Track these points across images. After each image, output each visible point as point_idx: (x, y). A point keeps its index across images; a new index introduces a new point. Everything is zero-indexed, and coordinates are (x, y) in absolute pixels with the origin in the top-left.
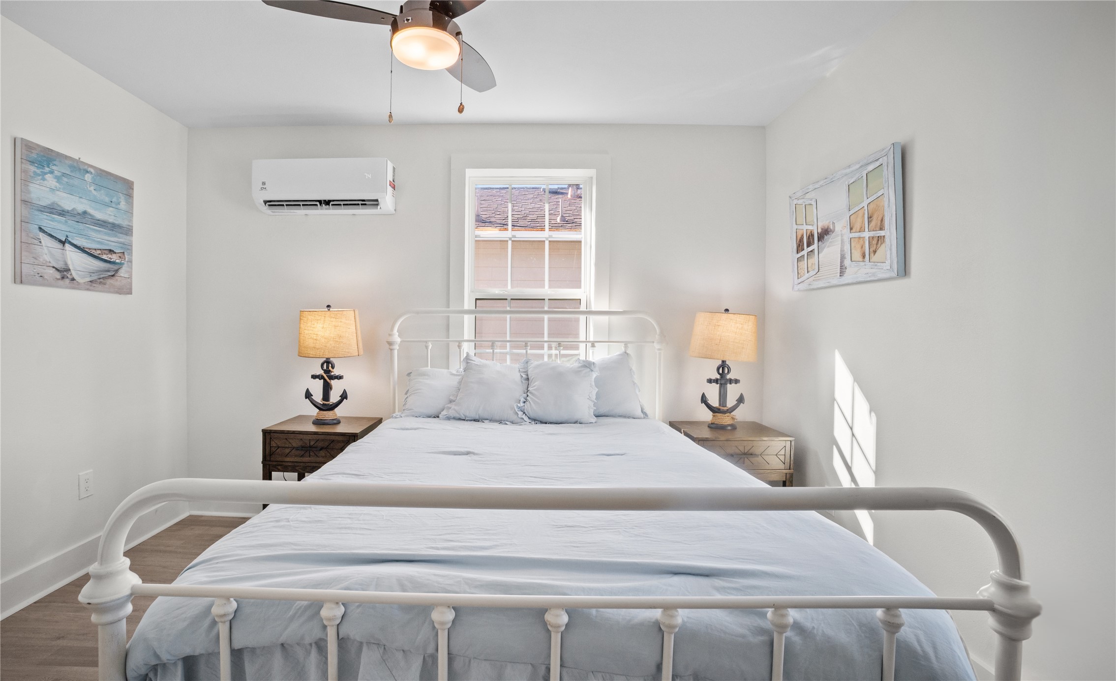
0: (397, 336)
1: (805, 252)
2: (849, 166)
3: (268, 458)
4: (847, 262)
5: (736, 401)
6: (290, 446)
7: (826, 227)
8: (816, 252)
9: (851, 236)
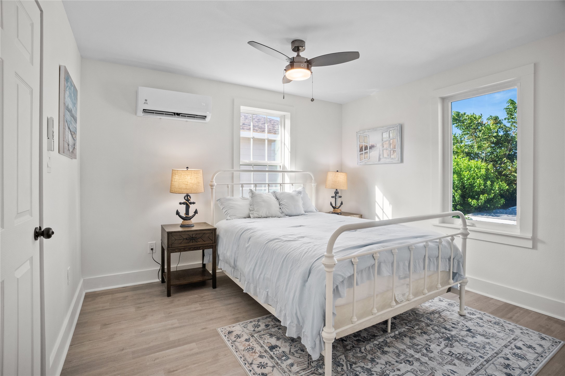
0: (214, 182)
1: (364, 152)
2: (383, 127)
3: (170, 246)
4: (381, 157)
5: (340, 204)
6: (182, 238)
7: (373, 145)
8: (369, 152)
9: (383, 149)
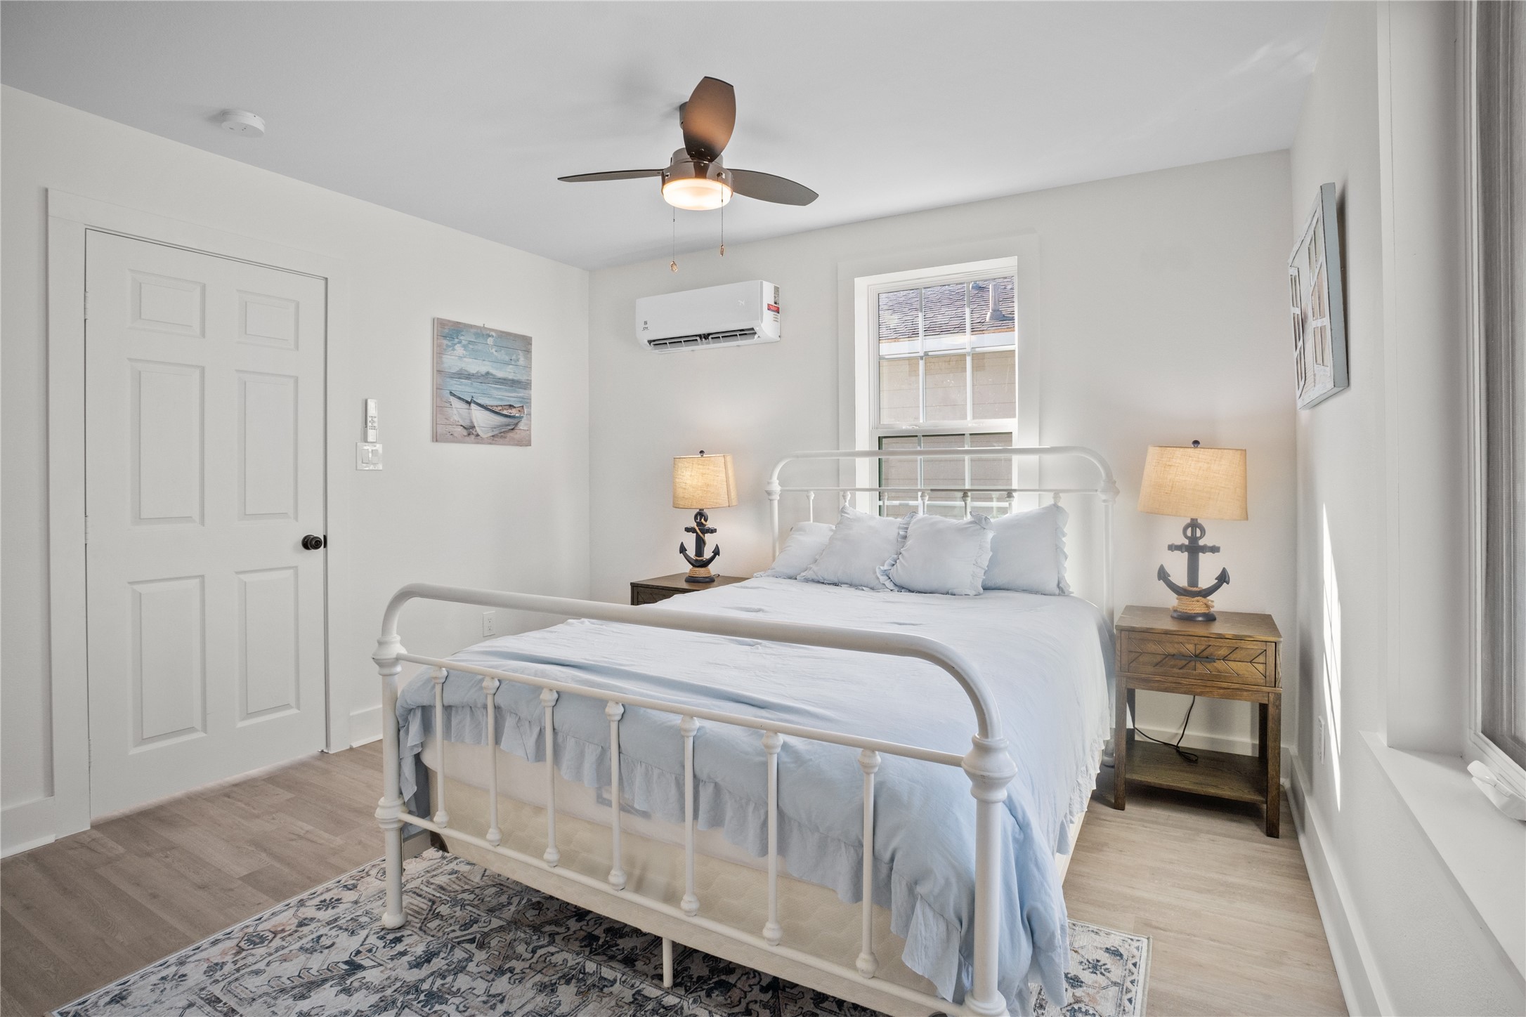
0: (777, 484)
5: (1216, 579)
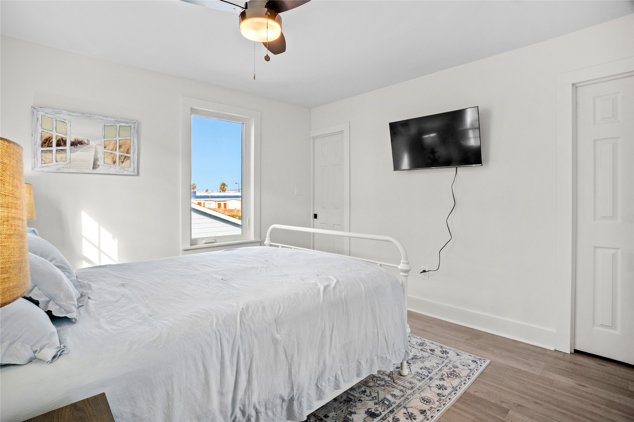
1: (54, 148)
7: (80, 140)
8: (68, 151)
9: (105, 151)
